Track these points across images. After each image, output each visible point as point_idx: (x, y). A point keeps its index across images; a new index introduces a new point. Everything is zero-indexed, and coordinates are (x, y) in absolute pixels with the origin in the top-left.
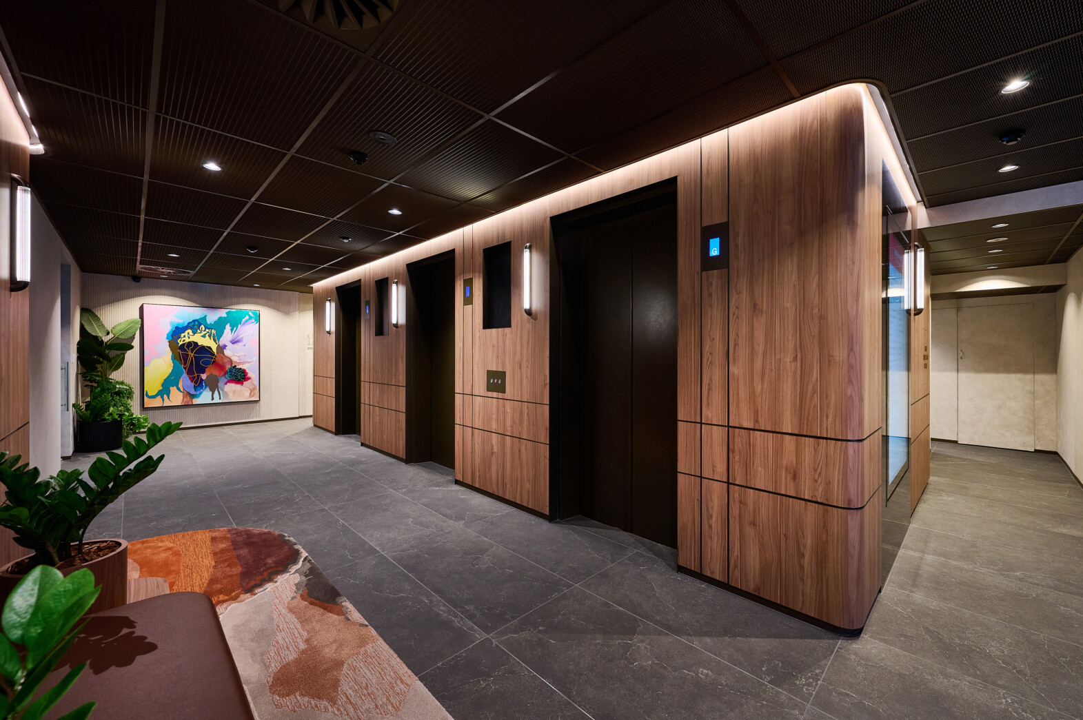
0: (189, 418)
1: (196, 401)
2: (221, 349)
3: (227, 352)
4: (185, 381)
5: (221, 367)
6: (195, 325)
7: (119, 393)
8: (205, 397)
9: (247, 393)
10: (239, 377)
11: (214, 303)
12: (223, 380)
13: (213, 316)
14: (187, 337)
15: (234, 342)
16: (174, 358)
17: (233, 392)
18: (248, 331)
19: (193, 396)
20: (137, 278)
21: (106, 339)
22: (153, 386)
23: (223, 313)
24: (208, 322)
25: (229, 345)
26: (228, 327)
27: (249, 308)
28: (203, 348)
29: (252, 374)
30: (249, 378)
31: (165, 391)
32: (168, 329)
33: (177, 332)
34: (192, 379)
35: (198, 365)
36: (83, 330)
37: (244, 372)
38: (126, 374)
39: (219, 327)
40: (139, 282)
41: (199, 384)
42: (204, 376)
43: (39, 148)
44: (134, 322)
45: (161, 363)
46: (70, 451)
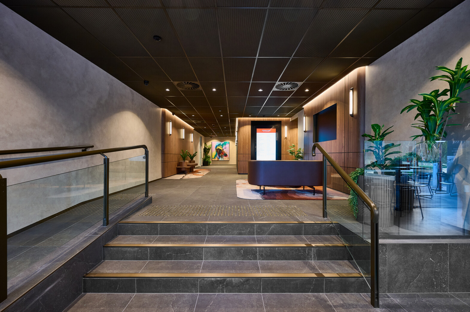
0: (219, 163)
1: (219, 160)
2: (223, 149)
3: (224, 150)
4: (218, 156)
5: (223, 153)
6: (219, 145)
7: (208, 157)
8: (220, 159)
9: (227, 159)
10: (226, 155)
11: (222, 141)
12: (223, 156)
13: (222, 143)
14: (218, 148)
15: (225, 148)
16: (216, 151)
17: (225, 158)
18: (227, 146)
19: (219, 159)
20: (211, 137)
21: (207, 148)
22: (213, 157)
23: (223, 142)
24: (221, 144)
25: (224, 149)
26: (224, 145)
27: (228, 141)
28: (220, 149)
29: (228, 155)
30: (227, 156)
31: (215, 158)
32: (215, 146)
33: (217, 146)
34: (219, 155)
35: (220, 153)
36: (205, 147)
37: (226, 154)
38: (209, 154)
39: (223, 145)
40: (212, 138)
41: (220, 157)
42: (220, 155)
43: (194, 128)
44: (211, 145)
45: (214, 153)
46: (202, 165)
